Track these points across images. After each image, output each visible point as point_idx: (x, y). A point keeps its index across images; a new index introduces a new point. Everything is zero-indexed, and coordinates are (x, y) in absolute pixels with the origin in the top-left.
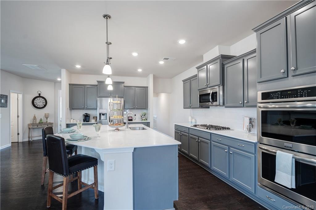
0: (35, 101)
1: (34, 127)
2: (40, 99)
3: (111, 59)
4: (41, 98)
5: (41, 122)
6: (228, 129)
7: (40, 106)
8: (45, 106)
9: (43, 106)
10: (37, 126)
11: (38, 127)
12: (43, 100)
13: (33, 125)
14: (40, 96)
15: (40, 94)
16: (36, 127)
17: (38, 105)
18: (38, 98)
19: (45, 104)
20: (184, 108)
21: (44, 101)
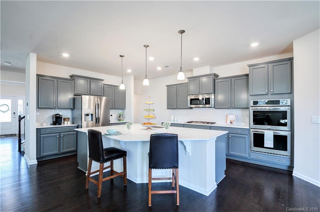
3: (123, 57)
6: (215, 123)
20: (167, 109)
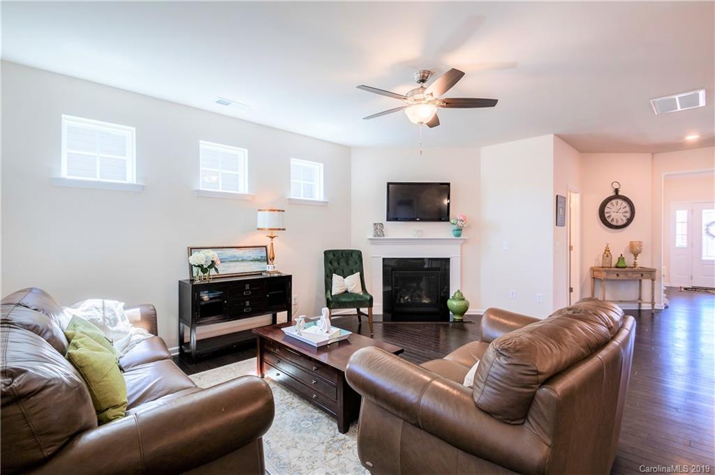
0: (606, 208)
1: (609, 278)
2: (617, 204)
4: (620, 201)
5: (623, 265)
7: (617, 221)
8: (630, 221)
9: (625, 221)
10: (618, 275)
11: (618, 278)
12: (625, 204)
13: (607, 272)
14: (617, 195)
15: (617, 190)
16: (614, 277)
17: (613, 220)
18: (614, 201)
19: (628, 215)
21: (628, 209)
